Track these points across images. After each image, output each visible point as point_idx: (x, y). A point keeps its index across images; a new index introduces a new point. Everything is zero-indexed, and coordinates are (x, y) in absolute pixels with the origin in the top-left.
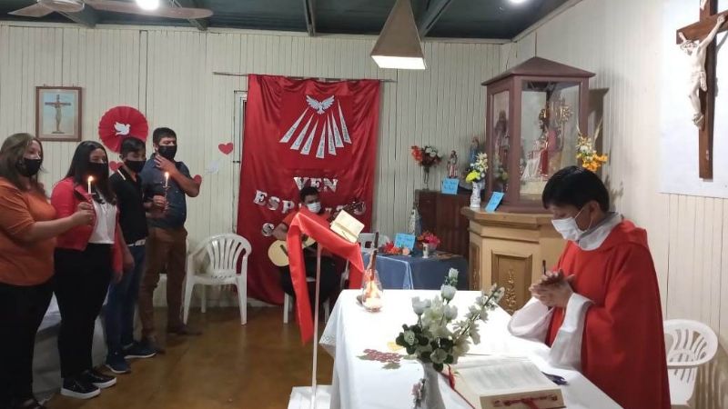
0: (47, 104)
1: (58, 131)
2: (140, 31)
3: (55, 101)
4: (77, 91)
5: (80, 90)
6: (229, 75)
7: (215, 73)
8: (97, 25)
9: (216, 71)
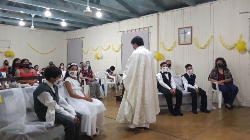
0: (181, 33)
1: (185, 42)
2: (211, 4)
3: (184, 32)
4: (190, 28)
5: (191, 27)
6: (246, 13)
7: (241, 13)
8: (196, 5)
9: (241, 12)
